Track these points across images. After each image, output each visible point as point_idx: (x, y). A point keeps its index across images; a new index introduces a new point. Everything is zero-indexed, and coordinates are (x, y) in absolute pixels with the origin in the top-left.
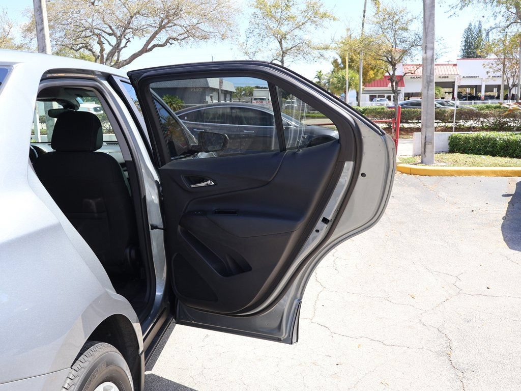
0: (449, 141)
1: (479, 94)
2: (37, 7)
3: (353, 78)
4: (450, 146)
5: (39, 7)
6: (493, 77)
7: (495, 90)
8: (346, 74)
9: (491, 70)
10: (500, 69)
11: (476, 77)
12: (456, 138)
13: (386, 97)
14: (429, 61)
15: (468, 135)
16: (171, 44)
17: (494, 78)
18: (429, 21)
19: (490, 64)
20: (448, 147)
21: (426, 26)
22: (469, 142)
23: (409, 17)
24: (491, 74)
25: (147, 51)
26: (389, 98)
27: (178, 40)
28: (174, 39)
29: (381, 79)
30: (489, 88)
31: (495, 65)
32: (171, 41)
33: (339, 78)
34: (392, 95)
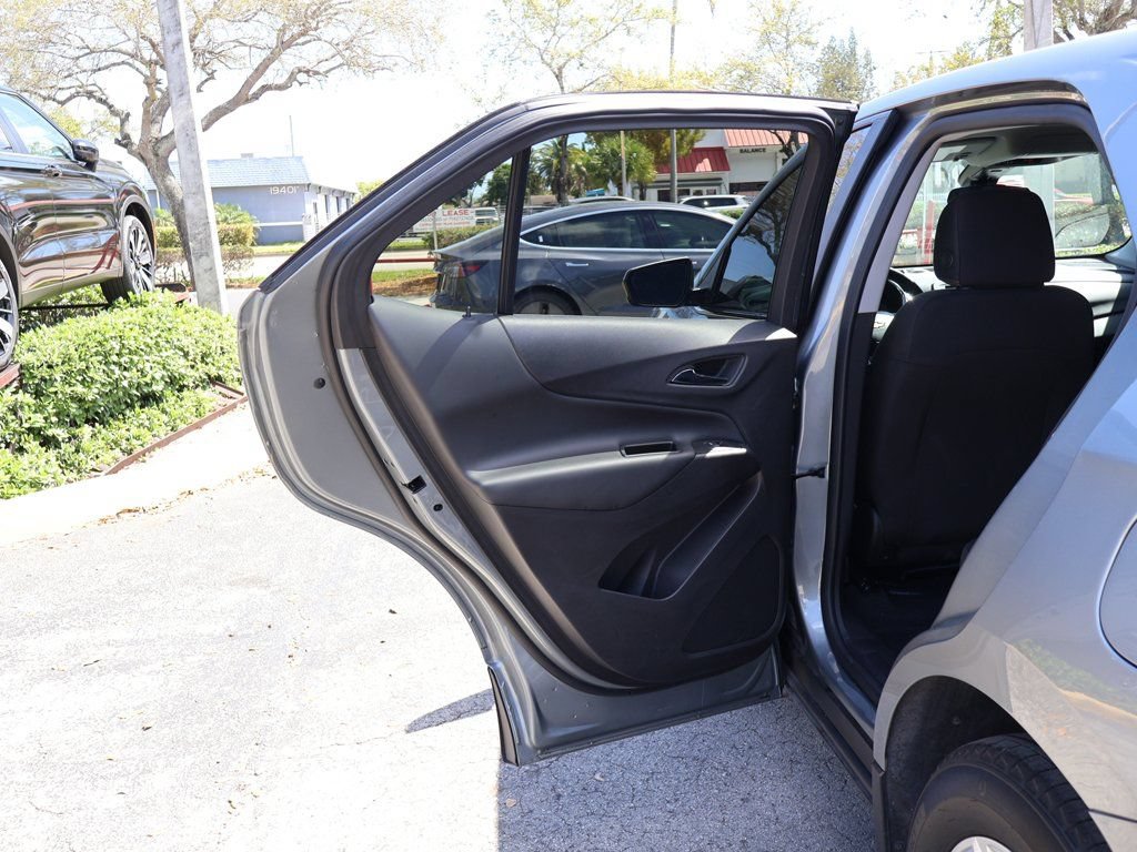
3: (635, 155)
8: (619, 147)
16: (301, 84)
25: (247, 101)
27: (317, 73)
28: (307, 72)
29: (687, 154)
32: (302, 77)
33: (604, 155)
34: (705, 189)
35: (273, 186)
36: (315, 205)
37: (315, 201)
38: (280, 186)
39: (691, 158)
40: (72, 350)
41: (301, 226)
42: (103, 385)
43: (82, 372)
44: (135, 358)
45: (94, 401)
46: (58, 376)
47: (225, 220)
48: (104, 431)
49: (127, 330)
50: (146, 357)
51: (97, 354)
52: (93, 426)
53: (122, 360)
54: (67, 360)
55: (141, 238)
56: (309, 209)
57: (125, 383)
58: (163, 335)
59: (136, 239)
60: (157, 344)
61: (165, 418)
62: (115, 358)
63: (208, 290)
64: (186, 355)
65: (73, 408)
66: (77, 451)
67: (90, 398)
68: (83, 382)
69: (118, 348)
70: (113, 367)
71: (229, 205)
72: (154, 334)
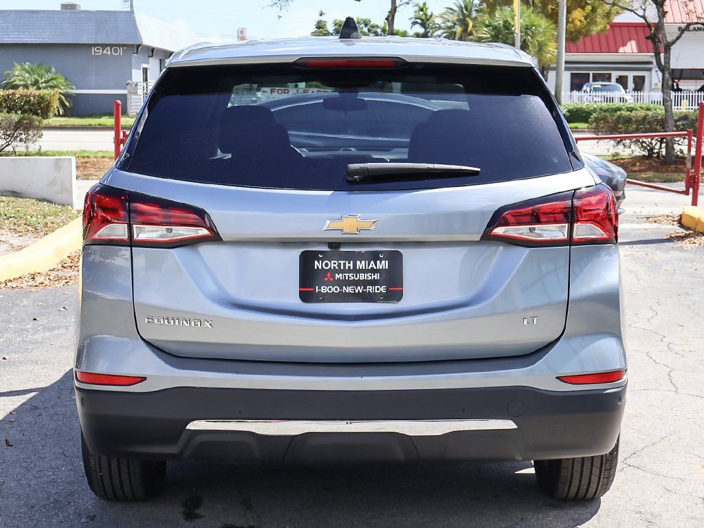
8: (513, 17)
13: (613, 79)
26: (622, 81)
29: (602, 30)
33: (495, 28)
34: (631, 75)
35: (95, 45)
36: (145, 70)
37: (145, 66)
38: (104, 46)
39: (607, 38)
41: (126, 95)
47: (36, 83)
56: (137, 75)
71: (40, 66)
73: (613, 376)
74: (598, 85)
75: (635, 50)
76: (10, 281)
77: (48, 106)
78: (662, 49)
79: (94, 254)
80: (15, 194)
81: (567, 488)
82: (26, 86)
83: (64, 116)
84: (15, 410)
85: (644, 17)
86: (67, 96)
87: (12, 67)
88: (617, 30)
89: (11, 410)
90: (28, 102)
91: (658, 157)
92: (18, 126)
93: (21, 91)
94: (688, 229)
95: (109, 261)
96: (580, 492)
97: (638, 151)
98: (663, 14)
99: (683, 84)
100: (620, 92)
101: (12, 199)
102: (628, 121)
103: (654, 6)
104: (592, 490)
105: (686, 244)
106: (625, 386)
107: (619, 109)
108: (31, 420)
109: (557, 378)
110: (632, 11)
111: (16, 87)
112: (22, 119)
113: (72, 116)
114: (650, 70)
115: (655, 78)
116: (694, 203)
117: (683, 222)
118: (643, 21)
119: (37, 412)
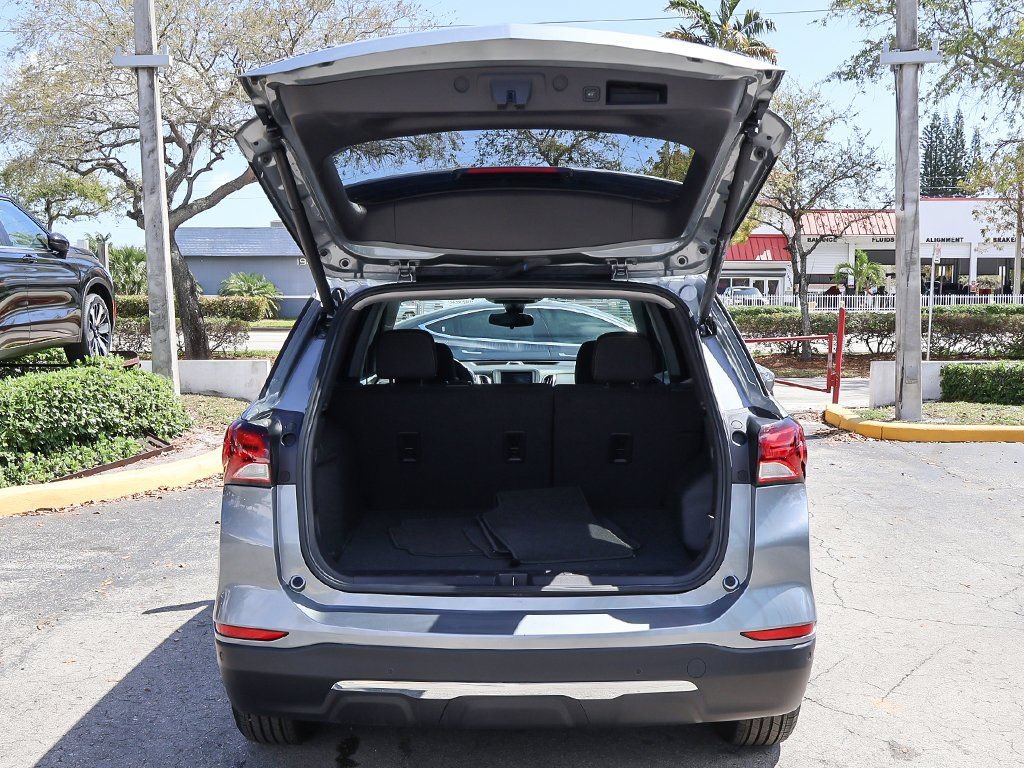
0: (942, 378)
1: (962, 279)
2: (146, 105)
4: (944, 389)
5: (150, 107)
6: (995, 239)
7: (1002, 270)
9: (991, 225)
10: (1012, 224)
11: (957, 240)
12: (957, 372)
13: (751, 284)
14: (910, 224)
15: (979, 367)
17: (1000, 244)
18: (909, 149)
19: (989, 212)
20: (940, 390)
21: (904, 159)
22: (983, 381)
23: (827, 113)
24: (992, 234)
26: (759, 285)
29: (741, 241)
30: (987, 266)
31: (999, 214)
34: (766, 280)
35: (300, 257)
39: (746, 248)
40: (24, 395)
42: (45, 422)
43: (30, 411)
44: (74, 406)
45: (37, 434)
46: (11, 413)
47: (249, 290)
48: (44, 459)
49: (69, 383)
50: (84, 406)
51: (43, 399)
52: (36, 454)
53: (63, 406)
54: (19, 401)
55: (101, 312)
57: (64, 424)
58: (101, 389)
59: (97, 312)
60: (94, 396)
61: (94, 454)
62: (57, 404)
63: (162, 358)
64: (122, 408)
65: (21, 438)
66: (20, 470)
67: (34, 431)
68: (29, 419)
69: (60, 396)
70: (55, 410)
71: (252, 274)
72: (92, 388)
73: (802, 630)
74: (737, 289)
75: (770, 258)
76: (200, 481)
77: (257, 310)
78: (799, 259)
79: (234, 498)
80: (216, 394)
81: (745, 736)
82: (240, 293)
83: (273, 318)
84: (181, 628)
85: (781, 229)
86: (275, 300)
87: (228, 276)
88: (754, 241)
89: (177, 627)
90: (240, 307)
91: (795, 355)
92: (228, 328)
93: (236, 297)
94: (832, 425)
95: (250, 508)
96: (760, 739)
97: (776, 349)
98: (799, 227)
99: (812, 288)
100: (757, 295)
101: (214, 399)
102: (769, 322)
103: (791, 219)
104: (772, 738)
105: (830, 440)
106: (814, 640)
107: (757, 312)
108: (196, 639)
109: (741, 634)
110: (770, 225)
111: (232, 293)
112: (230, 323)
113: (280, 318)
114: (783, 275)
115: (786, 283)
116: (835, 400)
117: (826, 419)
118: (780, 233)
119: (204, 629)
